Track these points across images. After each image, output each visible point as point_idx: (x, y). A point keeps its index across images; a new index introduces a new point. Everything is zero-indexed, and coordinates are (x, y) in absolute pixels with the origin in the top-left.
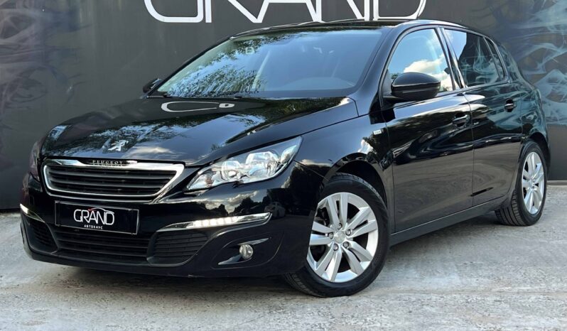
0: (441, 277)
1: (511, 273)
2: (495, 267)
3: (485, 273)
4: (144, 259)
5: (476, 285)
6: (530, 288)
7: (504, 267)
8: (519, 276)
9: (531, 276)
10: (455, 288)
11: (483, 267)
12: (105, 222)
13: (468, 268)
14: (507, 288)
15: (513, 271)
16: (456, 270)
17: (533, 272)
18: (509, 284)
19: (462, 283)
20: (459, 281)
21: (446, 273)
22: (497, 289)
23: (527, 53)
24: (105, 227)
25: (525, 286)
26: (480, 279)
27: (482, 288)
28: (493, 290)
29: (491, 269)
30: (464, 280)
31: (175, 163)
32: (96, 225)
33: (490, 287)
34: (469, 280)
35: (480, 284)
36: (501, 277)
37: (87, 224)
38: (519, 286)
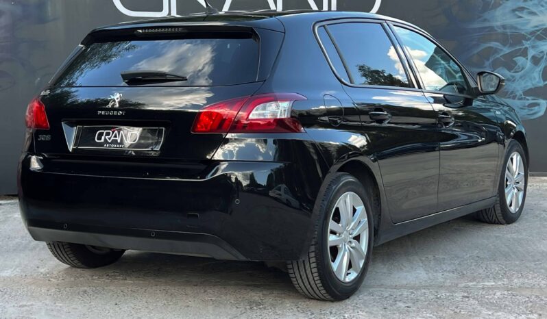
0: (408, 272)
1: (473, 267)
2: (457, 262)
3: (449, 269)
5: (442, 280)
6: (493, 283)
7: (465, 262)
8: (481, 271)
9: (493, 270)
10: (423, 283)
11: (446, 261)
13: (432, 263)
14: (472, 283)
15: (475, 265)
16: (421, 265)
17: (494, 267)
18: (474, 279)
19: (429, 278)
20: (426, 276)
21: (412, 268)
22: (463, 285)
23: (476, 52)
25: (489, 282)
26: (446, 274)
27: (448, 283)
28: (460, 285)
29: (454, 264)
30: (430, 274)
33: (456, 282)
34: (435, 274)
35: (446, 279)
36: (465, 272)
38: (483, 281)
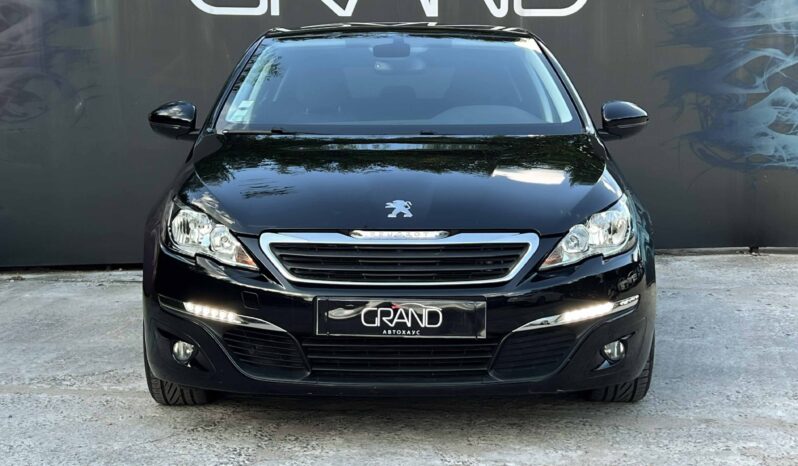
4: (485, 374)
12: (424, 324)
23: (742, 63)
24: (424, 331)
31: (522, 231)
32: (407, 328)
37: (388, 328)
